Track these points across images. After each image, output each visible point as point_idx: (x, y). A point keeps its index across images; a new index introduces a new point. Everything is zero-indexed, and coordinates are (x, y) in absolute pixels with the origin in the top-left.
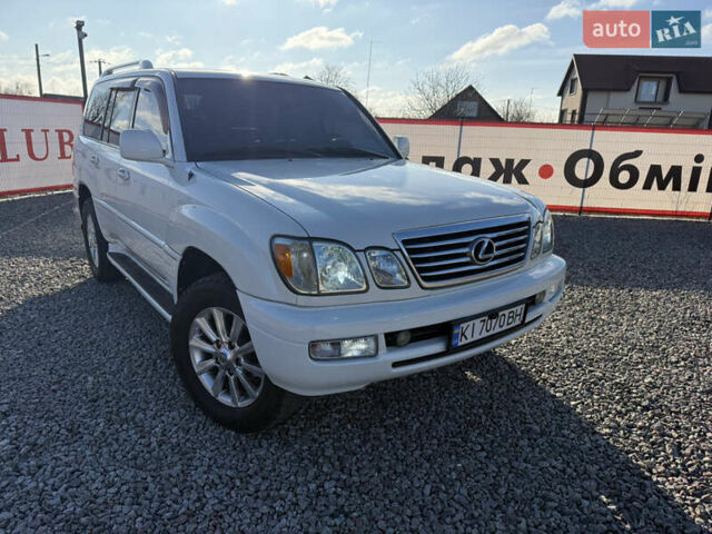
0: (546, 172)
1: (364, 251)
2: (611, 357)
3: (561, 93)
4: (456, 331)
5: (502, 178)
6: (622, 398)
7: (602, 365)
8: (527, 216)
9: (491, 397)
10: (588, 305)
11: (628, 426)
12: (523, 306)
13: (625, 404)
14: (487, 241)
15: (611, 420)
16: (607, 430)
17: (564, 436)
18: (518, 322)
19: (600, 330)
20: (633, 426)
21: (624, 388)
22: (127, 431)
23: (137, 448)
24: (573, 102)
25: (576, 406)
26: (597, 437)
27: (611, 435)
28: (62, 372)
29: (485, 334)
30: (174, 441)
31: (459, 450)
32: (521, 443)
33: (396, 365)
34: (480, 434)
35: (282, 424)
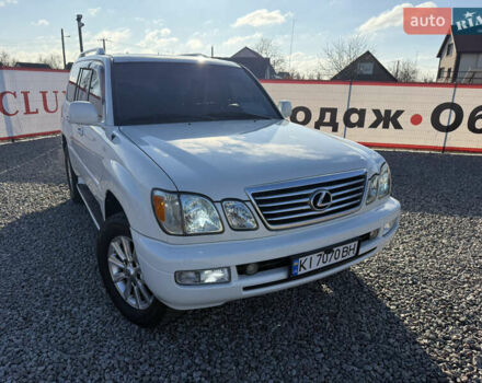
0: (416, 120)
1: (221, 202)
2: (442, 277)
3: (440, 55)
4: (295, 264)
5: (381, 124)
6: (444, 313)
7: (434, 283)
8: (365, 170)
9: (338, 307)
10: (433, 230)
11: (444, 338)
12: (356, 243)
13: (446, 319)
14: (324, 193)
15: (431, 332)
16: (426, 341)
17: (389, 344)
18: (352, 254)
19: (438, 253)
20: (449, 339)
21: (448, 304)
22: (63, 321)
23: (67, 335)
24: (450, 62)
25: (405, 318)
26: (417, 346)
27: (428, 345)
28: (32, 272)
29: (321, 265)
30: (94, 331)
31: (303, 351)
32: (353, 348)
33: (246, 289)
34: (322, 338)
35: (174, 322)
